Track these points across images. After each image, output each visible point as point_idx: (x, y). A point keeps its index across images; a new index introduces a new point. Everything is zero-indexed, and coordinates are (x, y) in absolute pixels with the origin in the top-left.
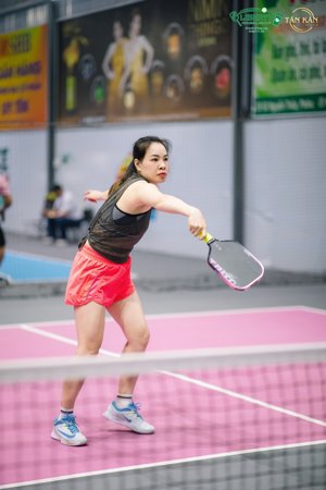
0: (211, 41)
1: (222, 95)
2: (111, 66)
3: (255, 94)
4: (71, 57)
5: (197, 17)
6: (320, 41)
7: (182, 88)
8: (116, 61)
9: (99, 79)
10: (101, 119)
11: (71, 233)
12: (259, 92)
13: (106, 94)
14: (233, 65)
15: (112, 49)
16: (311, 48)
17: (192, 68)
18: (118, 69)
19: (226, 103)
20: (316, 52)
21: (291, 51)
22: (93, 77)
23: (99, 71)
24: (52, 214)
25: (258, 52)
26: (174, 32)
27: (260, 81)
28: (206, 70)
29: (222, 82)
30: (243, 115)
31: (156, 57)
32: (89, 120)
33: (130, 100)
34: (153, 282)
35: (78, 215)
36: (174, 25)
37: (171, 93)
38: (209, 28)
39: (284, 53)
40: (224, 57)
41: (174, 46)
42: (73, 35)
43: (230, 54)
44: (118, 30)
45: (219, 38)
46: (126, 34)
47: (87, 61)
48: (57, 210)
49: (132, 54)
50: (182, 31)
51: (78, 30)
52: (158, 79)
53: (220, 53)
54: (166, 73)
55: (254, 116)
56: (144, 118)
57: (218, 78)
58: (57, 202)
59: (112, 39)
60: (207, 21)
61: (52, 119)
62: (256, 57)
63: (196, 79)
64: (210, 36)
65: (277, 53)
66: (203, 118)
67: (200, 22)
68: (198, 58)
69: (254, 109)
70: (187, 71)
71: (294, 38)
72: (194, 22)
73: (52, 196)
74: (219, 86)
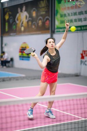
0: (44, 13)
1: (47, 27)
2: (17, 20)
3: (56, 27)
4: (7, 17)
5: (40, 6)
6: (73, 13)
7: (36, 25)
8: (19, 18)
9: (14, 23)
10: (15, 34)
11: (7, 65)
12: (57, 26)
13: (16, 27)
14: (50, 19)
15: (18, 15)
16: (71, 14)
17: (39, 20)
18: (19, 20)
19: (48, 29)
20: (72, 15)
21: (65, 15)
22: (13, 23)
23: (14, 21)
24: (2, 59)
25: (57, 15)
26: (34, 10)
27: (57, 23)
28: (43, 20)
29: (47, 24)
30: (53, 32)
31: (29, 17)
32: (12, 34)
33: (23, 29)
34: (29, 77)
35: (9, 59)
36: (34, 9)
37: (33, 27)
38: (43, 9)
39: (63, 16)
40: (47, 17)
41: (34, 14)
42: (7, 11)
43: (49, 16)
44: (19, 10)
45: (46, 12)
46: (21, 11)
47: (11, 18)
48: (3, 58)
49: (23, 16)
50: (36, 10)
51: (8, 10)
52: (30, 23)
53: (46, 16)
54: (32, 21)
55: (56, 33)
56: (27, 33)
57: (46, 22)
58: (4, 56)
59: (18, 13)
60: (43, 7)
61: (2, 34)
62: (56, 17)
63: (40, 23)
64: (44, 11)
65: (61, 16)
66: (42, 33)
67: (41, 8)
68: (40, 17)
69: (56, 31)
70: (38, 21)
71: (66, 12)
72: (39, 8)
73: (2, 54)
74: (46, 25)
